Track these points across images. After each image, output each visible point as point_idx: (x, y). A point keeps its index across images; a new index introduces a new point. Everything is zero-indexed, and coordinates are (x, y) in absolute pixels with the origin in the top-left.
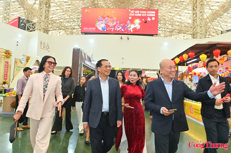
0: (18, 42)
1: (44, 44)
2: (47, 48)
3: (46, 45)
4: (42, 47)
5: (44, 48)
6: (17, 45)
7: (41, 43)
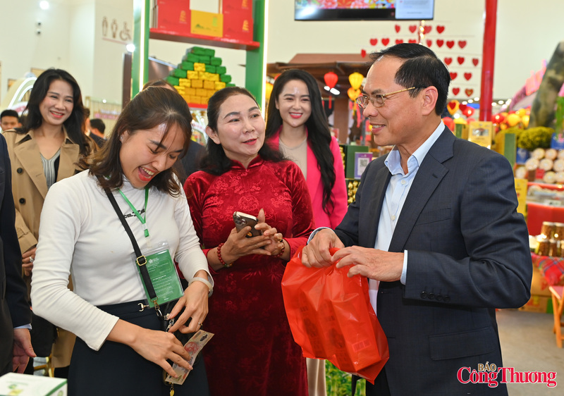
0: (40, 24)
1: (114, 26)
2: (124, 36)
3: (121, 28)
4: (110, 36)
5: (114, 36)
6: (39, 33)
7: (105, 23)
